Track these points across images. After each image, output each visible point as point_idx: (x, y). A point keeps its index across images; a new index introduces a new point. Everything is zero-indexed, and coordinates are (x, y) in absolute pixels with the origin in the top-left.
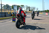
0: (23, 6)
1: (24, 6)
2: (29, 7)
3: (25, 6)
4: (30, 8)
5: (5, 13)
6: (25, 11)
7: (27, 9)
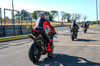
0: (55, 12)
1: (57, 12)
2: (68, 15)
3: (59, 12)
4: (70, 17)
5: (20, 27)
6: (61, 22)
7: (64, 17)
